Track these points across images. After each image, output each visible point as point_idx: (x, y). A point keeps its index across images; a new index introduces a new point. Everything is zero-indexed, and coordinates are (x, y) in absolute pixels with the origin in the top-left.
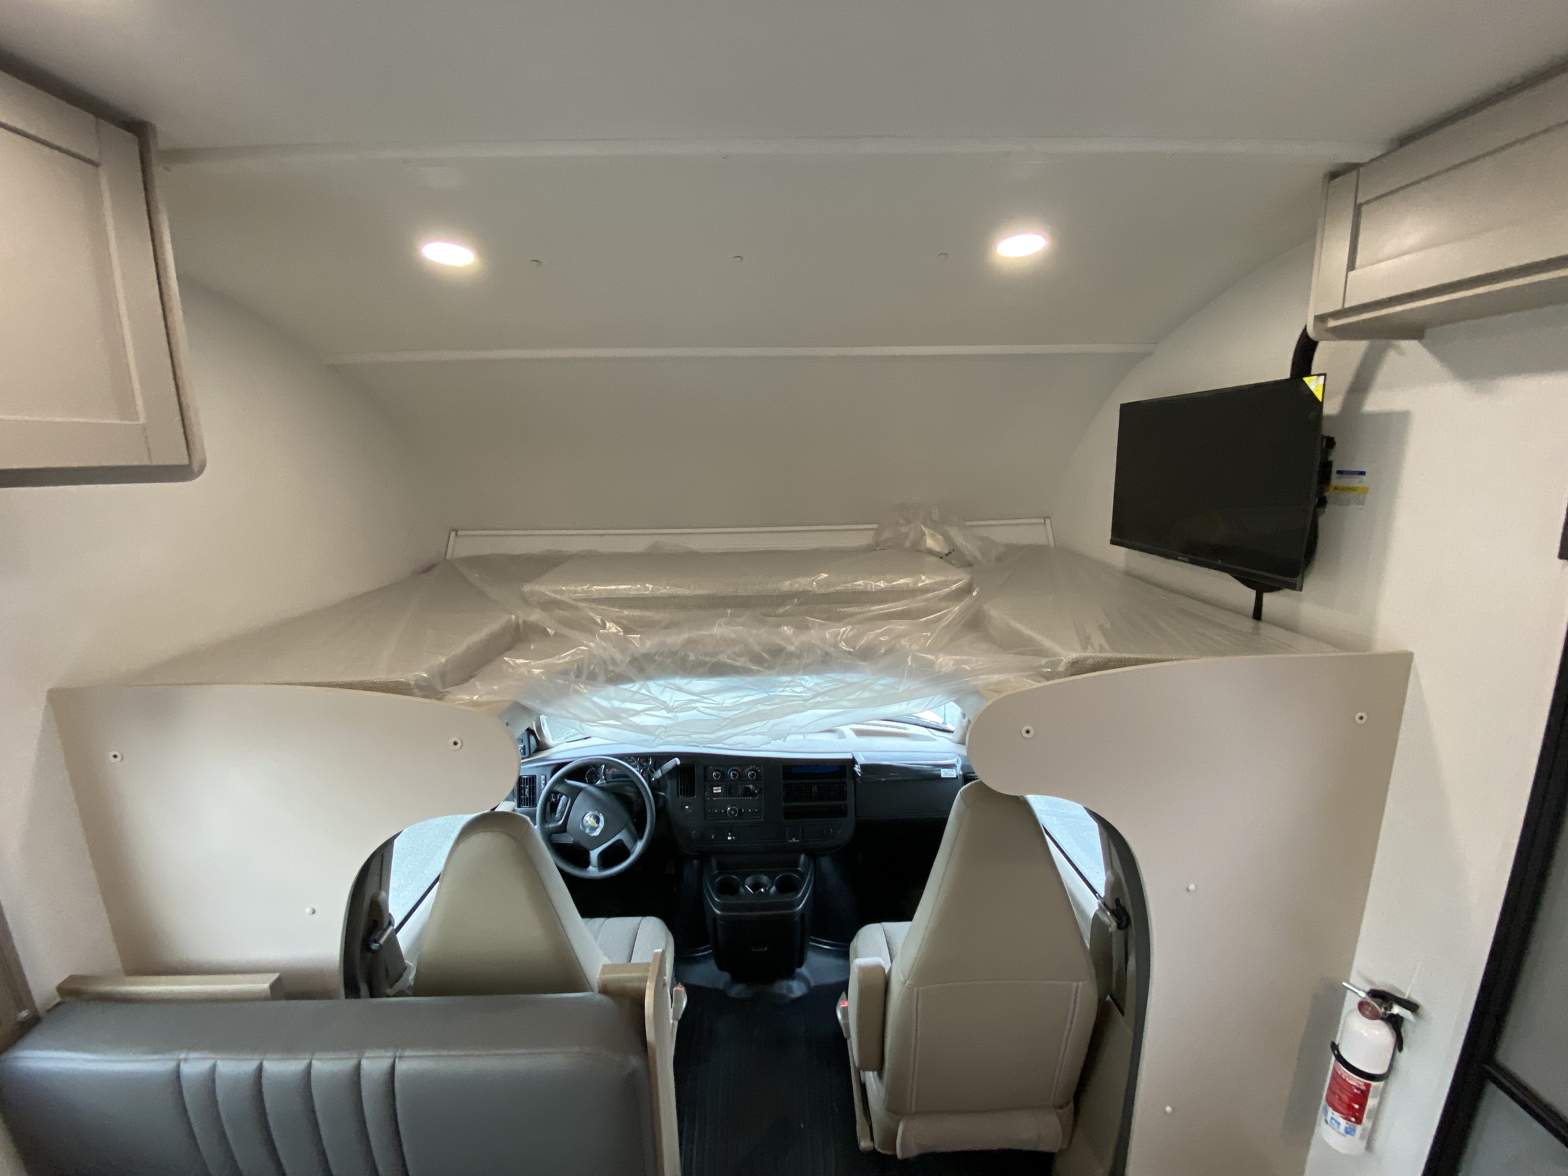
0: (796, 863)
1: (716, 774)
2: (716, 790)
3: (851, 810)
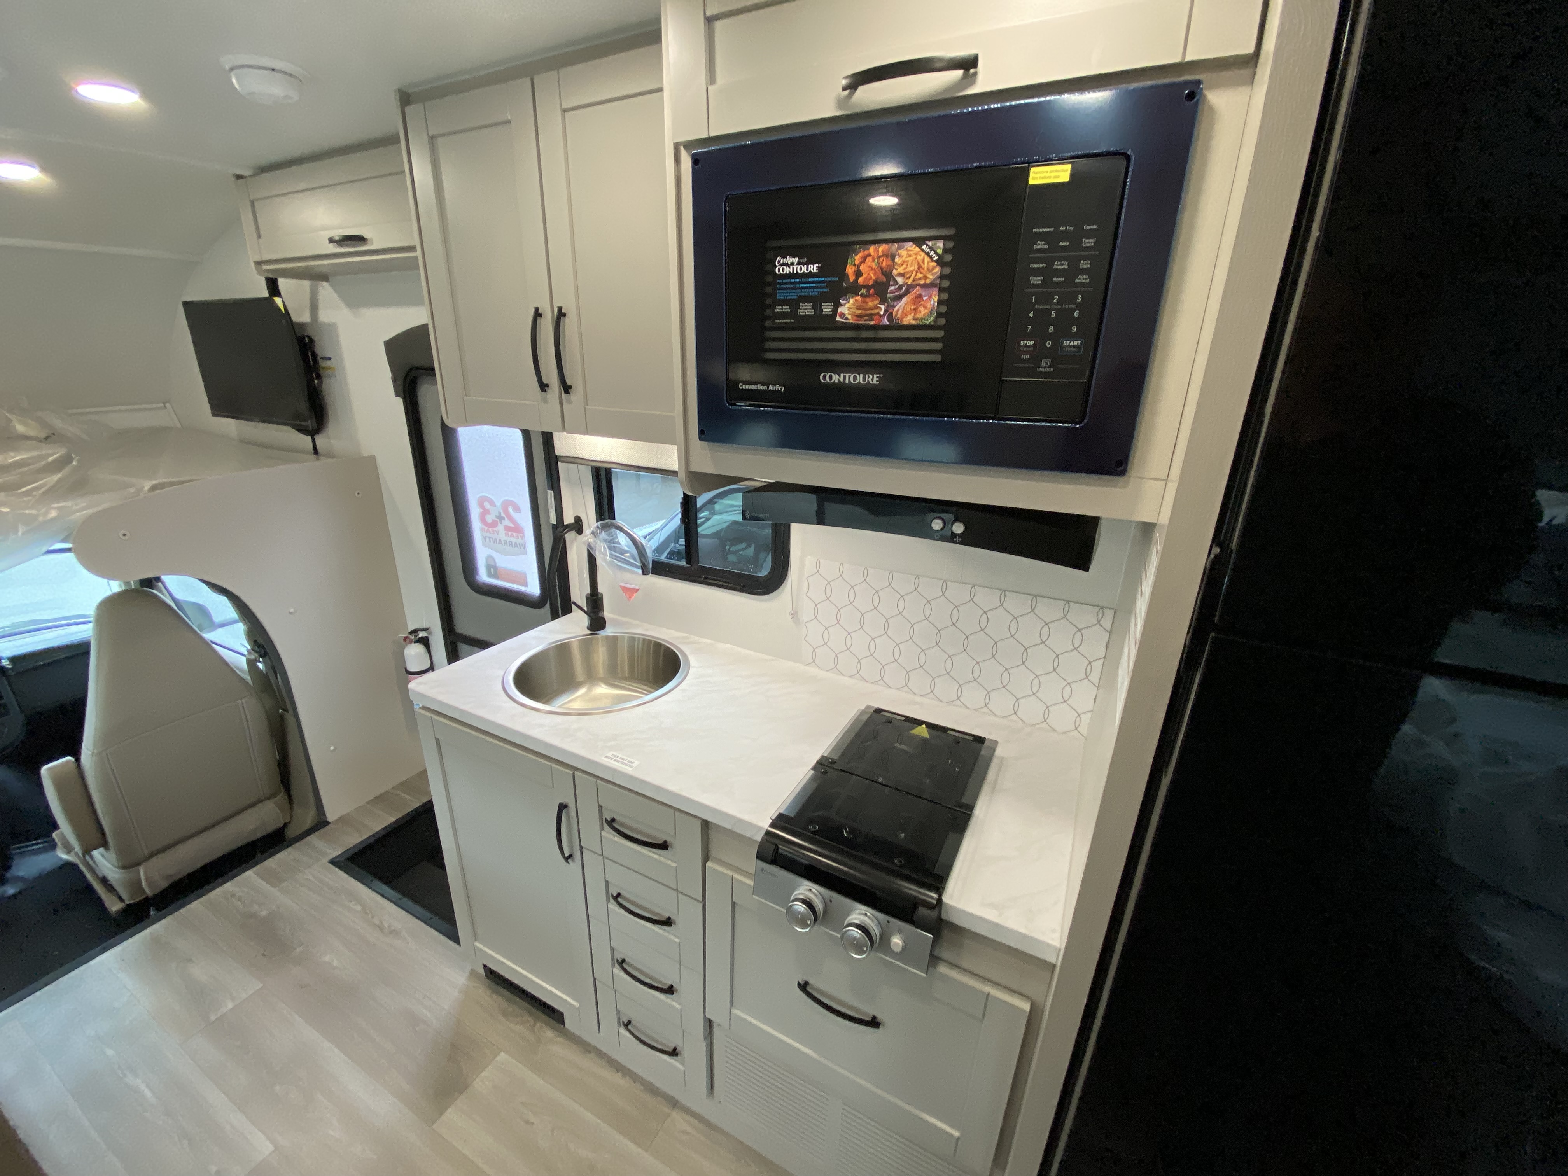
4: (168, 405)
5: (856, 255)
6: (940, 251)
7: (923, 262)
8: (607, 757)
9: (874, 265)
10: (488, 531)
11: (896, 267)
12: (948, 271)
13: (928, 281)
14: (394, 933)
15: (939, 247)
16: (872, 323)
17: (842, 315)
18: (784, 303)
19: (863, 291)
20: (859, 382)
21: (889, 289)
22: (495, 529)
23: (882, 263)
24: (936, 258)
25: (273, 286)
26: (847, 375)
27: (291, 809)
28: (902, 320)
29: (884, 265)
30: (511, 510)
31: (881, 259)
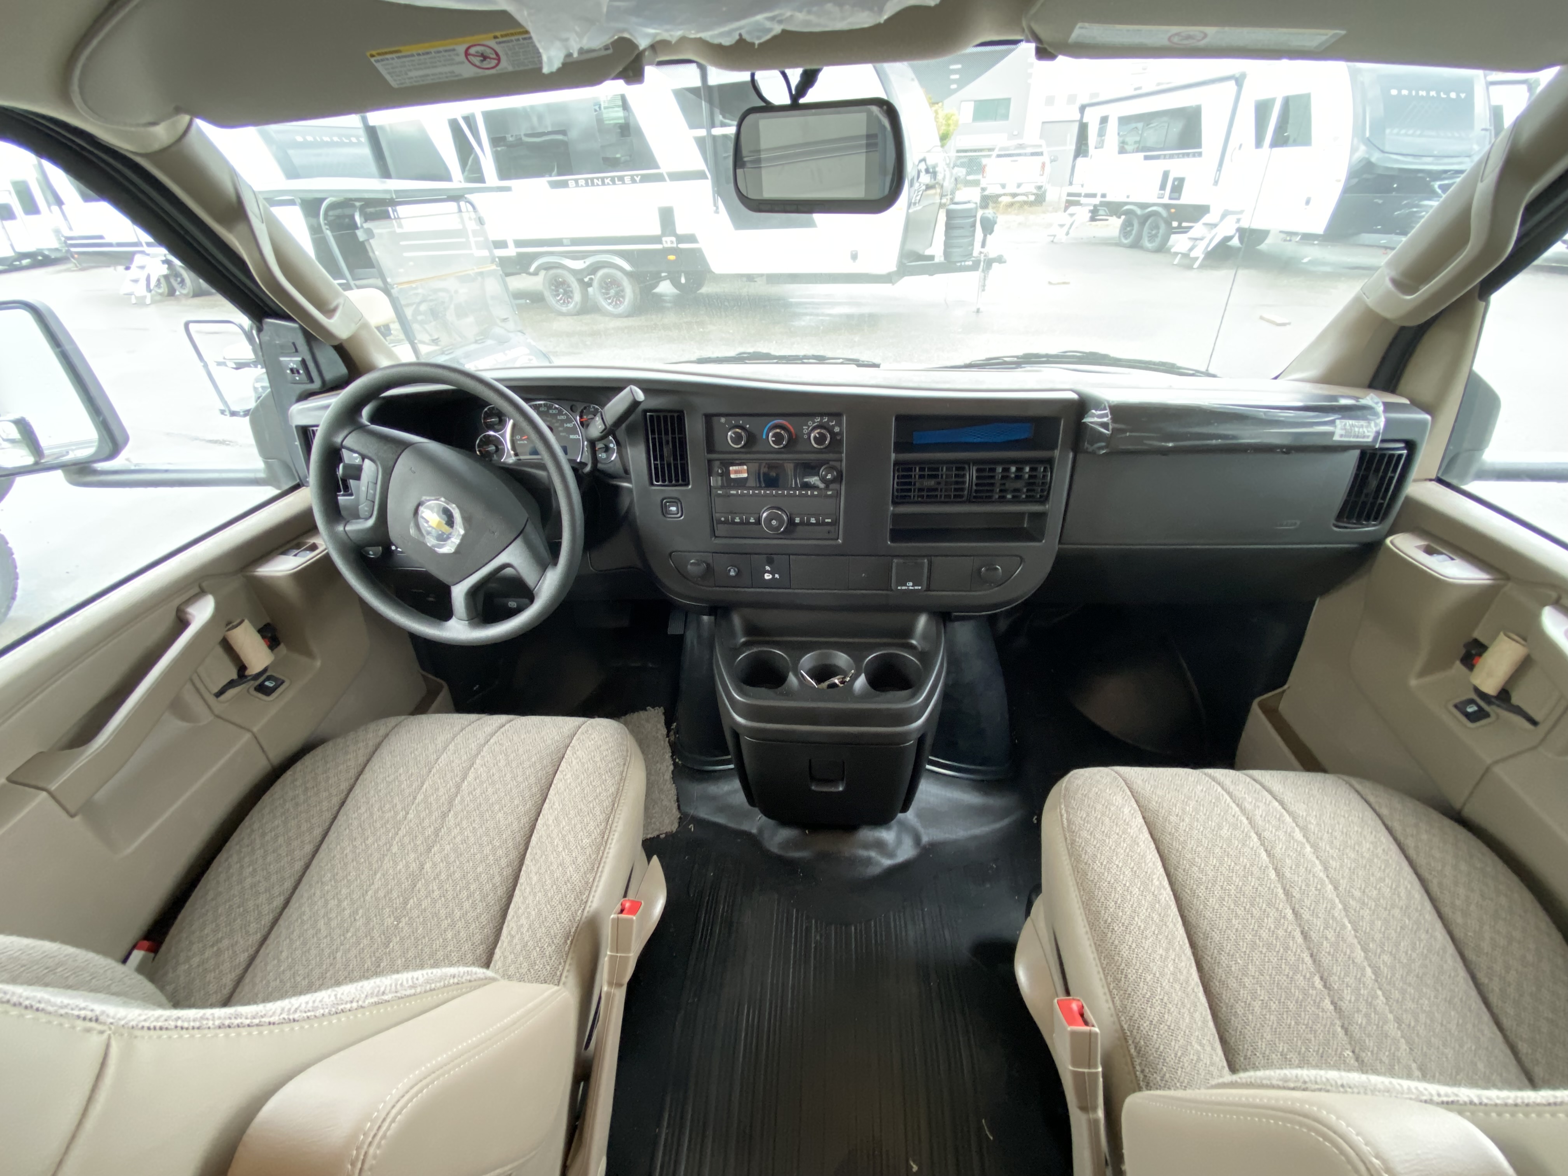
0: (907, 632)
1: (734, 433)
2: (736, 472)
3: (1054, 525)
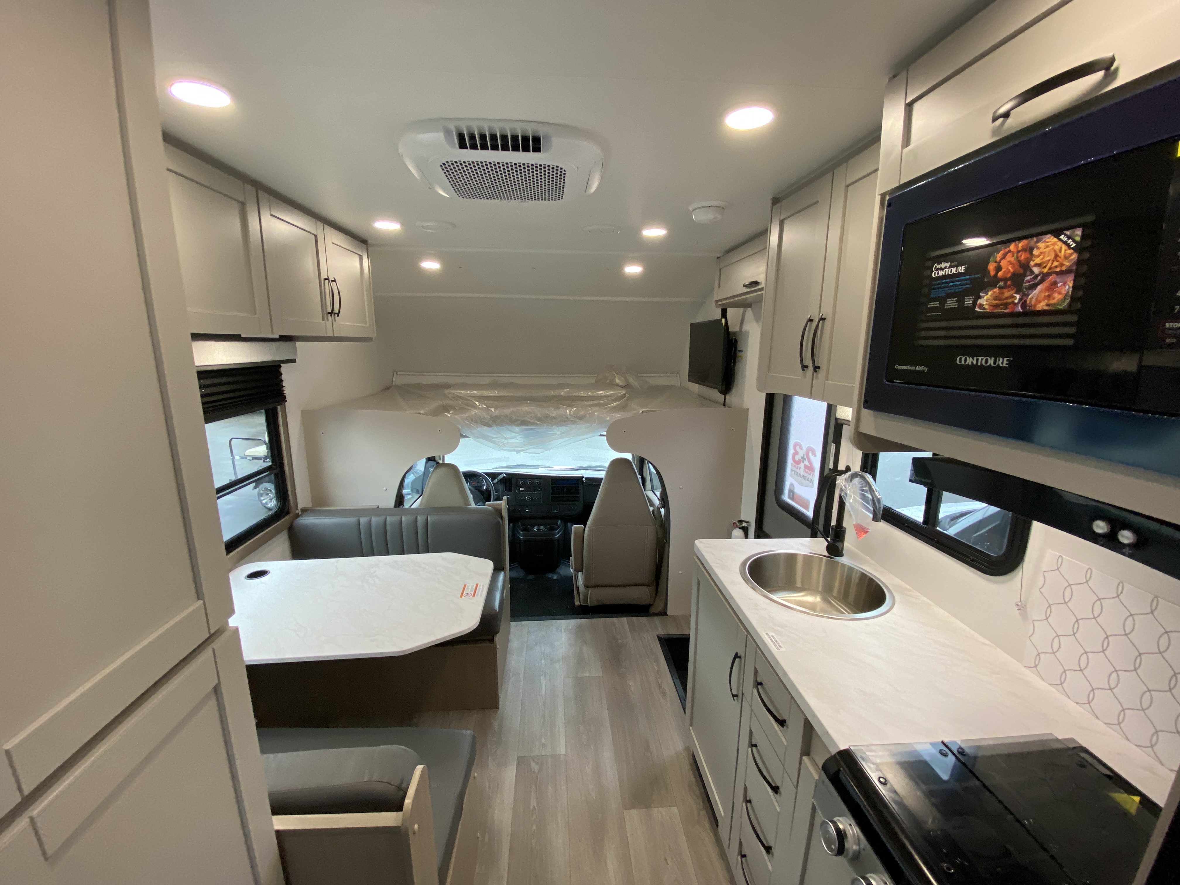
1: (522, 482)
2: (521, 489)
3: (581, 499)
4: (678, 375)
5: (998, 253)
6: (1078, 239)
7: (1060, 251)
8: (767, 634)
9: (1012, 259)
10: (795, 466)
11: (1034, 258)
12: (1087, 255)
13: (1064, 268)
14: (664, 694)
15: (1077, 235)
16: (1006, 311)
17: (981, 306)
18: (934, 300)
19: (1001, 284)
20: (990, 365)
21: (1026, 279)
22: (798, 466)
23: (1021, 256)
24: (1074, 245)
25: (724, 314)
26: (980, 358)
27: (655, 597)
28: (1035, 306)
29: (1023, 257)
30: (810, 454)
31: (1020, 254)
